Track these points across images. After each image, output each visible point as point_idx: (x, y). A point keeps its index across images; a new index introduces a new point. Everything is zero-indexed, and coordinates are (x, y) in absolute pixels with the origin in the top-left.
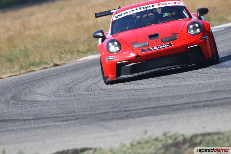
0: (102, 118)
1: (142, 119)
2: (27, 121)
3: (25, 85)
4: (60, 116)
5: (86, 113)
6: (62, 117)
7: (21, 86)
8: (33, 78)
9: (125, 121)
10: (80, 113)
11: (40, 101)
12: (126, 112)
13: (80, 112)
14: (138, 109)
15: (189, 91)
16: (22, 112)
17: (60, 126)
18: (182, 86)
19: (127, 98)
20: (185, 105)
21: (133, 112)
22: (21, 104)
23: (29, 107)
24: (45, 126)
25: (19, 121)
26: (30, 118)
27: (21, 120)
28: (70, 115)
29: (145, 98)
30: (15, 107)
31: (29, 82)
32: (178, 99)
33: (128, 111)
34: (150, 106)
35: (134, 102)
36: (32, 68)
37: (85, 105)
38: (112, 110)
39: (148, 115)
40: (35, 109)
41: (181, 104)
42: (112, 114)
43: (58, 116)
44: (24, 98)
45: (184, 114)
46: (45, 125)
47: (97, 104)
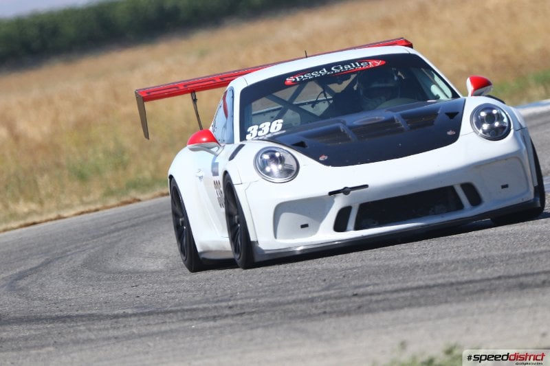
0: (299, 313)
1: (395, 314)
2: (120, 319)
3: (116, 234)
4: (201, 306)
5: (262, 301)
6: (204, 309)
7: (108, 236)
8: (135, 218)
9: (353, 320)
10: (248, 301)
11: (153, 272)
12: (356, 299)
13: (246, 298)
14: (386, 292)
15: (508, 249)
16: (110, 298)
17: (201, 332)
18: (490, 237)
19: (359, 265)
20: (497, 282)
21: (374, 298)
22: (108, 279)
23: (126, 285)
24: (166, 332)
25: (102, 319)
26: (130, 311)
27: (108, 316)
28: (224, 304)
29: (402, 266)
30: (92, 286)
31: (126, 228)
32: (481, 266)
33: (363, 295)
34: (415, 284)
35: (376, 274)
36: (133, 194)
37: (260, 282)
38: (323, 293)
39: (410, 306)
40: (140, 290)
41: (488, 280)
42: (323, 303)
43: (194, 307)
44: (113, 264)
45: (496, 304)
46: (164, 328)
47: (288, 279)
